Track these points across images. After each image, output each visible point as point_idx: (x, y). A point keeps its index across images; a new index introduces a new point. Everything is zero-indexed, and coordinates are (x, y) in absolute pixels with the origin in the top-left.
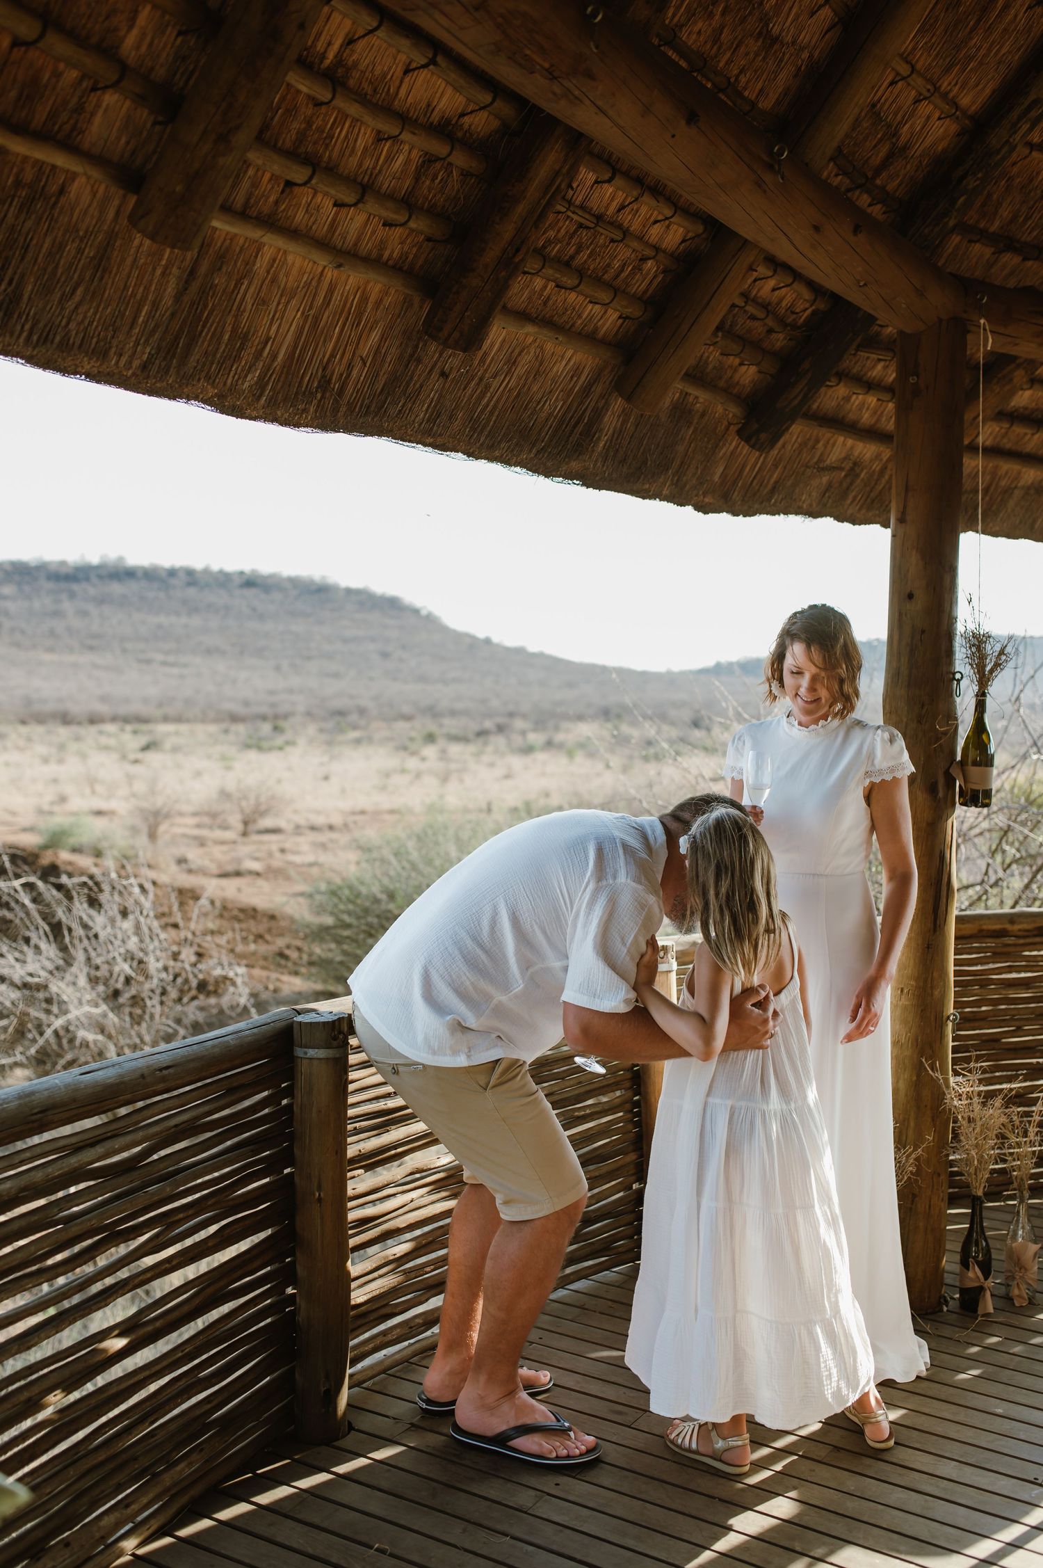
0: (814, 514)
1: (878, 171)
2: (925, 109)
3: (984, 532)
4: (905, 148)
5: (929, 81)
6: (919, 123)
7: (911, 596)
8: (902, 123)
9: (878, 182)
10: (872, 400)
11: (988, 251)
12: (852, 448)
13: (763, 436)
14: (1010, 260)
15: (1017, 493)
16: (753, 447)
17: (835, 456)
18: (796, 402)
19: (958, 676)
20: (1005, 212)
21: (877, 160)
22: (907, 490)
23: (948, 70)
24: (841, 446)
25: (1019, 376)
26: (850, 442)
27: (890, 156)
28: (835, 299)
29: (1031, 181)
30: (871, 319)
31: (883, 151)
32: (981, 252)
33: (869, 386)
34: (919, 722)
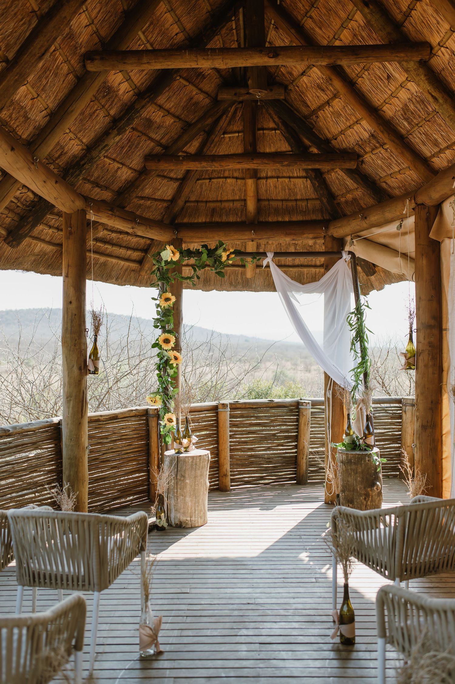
0: (27, 270)
1: (57, 159)
2: (72, 142)
3: (94, 280)
4: (66, 153)
5: (74, 134)
6: (71, 146)
7: (71, 303)
8: (66, 145)
9: (57, 162)
10: (51, 231)
11: (90, 186)
12: (43, 248)
13: (14, 243)
14: (97, 190)
15: (97, 265)
16: (10, 246)
17: (37, 250)
18: (26, 232)
19: (87, 330)
20: (96, 174)
21: (57, 155)
22: (68, 266)
23: (80, 131)
24: (40, 247)
25: (100, 228)
26: (42, 246)
27: (61, 155)
28: (41, 198)
29: (104, 166)
30: (53, 206)
31: (59, 153)
32: (88, 186)
33: (50, 227)
34: (75, 346)
